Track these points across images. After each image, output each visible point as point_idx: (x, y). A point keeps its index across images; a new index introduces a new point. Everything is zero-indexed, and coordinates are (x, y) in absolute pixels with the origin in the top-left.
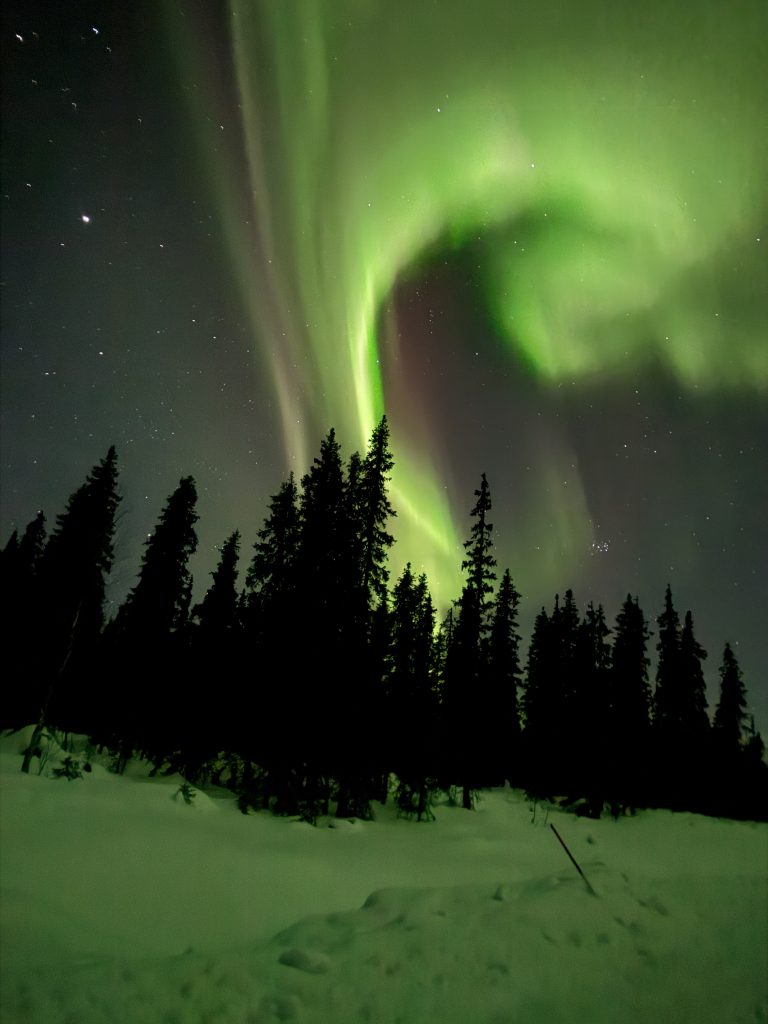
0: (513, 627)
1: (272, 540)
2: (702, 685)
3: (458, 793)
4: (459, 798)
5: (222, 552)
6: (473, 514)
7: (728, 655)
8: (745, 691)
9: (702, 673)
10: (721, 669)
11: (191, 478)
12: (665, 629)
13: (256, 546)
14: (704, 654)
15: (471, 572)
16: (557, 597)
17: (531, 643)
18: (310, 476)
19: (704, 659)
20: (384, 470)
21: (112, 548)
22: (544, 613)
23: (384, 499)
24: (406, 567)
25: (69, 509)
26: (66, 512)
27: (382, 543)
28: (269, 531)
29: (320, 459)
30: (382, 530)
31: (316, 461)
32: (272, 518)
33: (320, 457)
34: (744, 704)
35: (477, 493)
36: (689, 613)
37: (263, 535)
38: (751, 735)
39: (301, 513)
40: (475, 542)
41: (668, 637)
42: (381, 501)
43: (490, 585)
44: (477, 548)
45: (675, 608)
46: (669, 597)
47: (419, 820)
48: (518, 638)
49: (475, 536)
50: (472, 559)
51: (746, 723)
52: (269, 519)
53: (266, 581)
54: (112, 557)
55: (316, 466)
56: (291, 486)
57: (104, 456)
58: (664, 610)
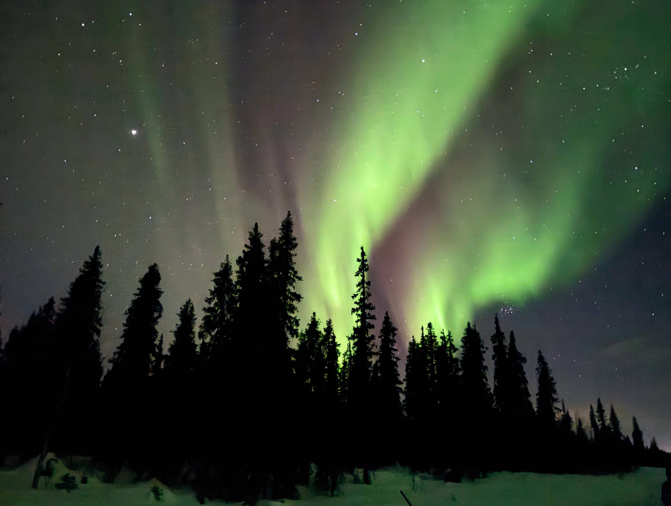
0: (393, 352)
1: (216, 304)
2: (526, 382)
3: (360, 472)
4: (361, 476)
5: (180, 316)
6: (357, 275)
7: (541, 359)
8: (555, 383)
9: (524, 373)
10: (537, 369)
11: (155, 265)
12: (496, 344)
13: (205, 309)
14: (524, 360)
15: (358, 315)
16: (422, 329)
17: (406, 362)
18: (242, 257)
19: (525, 363)
20: (291, 249)
21: (100, 319)
22: (414, 340)
23: (293, 269)
24: (312, 316)
25: (69, 293)
26: (67, 296)
27: (293, 300)
28: (214, 298)
29: (249, 245)
30: (292, 290)
31: (246, 246)
32: (215, 288)
33: (248, 243)
34: (555, 392)
35: (358, 260)
36: (512, 333)
37: (209, 301)
38: (562, 413)
39: (237, 283)
40: (359, 295)
41: (499, 350)
42: (290, 271)
43: (371, 324)
44: (361, 298)
45: (502, 330)
46: (497, 322)
47: (332, 495)
48: (398, 359)
49: (359, 290)
50: (358, 307)
51: (559, 405)
52: (213, 289)
53: (213, 334)
54: (101, 325)
55: (246, 250)
56: (227, 265)
57: (92, 254)
58: (494, 331)
